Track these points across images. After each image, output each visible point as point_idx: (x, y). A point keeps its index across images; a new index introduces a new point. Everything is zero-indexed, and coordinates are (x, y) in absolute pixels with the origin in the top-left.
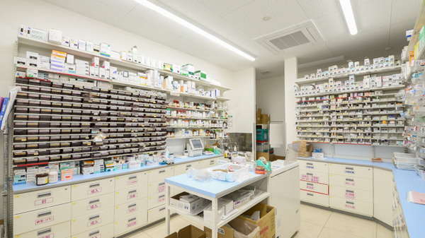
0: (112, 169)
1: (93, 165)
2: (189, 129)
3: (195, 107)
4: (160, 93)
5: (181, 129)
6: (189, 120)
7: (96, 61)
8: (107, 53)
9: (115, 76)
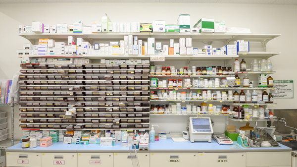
0: (85, 142)
1: (72, 136)
2: (186, 103)
3: (199, 72)
4: (139, 61)
5: (175, 103)
6: (188, 91)
7: (70, 40)
8: (78, 30)
9: (86, 50)
